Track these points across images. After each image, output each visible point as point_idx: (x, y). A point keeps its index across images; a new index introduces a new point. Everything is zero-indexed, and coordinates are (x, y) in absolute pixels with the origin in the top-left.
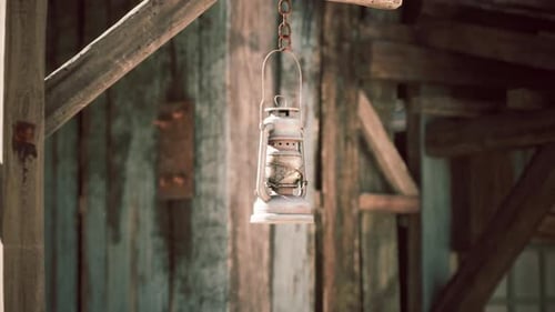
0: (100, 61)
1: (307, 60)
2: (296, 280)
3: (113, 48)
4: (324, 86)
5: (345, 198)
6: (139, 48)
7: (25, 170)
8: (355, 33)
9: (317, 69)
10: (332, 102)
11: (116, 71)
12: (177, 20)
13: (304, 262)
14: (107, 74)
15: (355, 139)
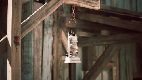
0: (33, 21)
1: (50, 22)
2: (47, 78)
3: (35, 18)
4: (54, 28)
5: (58, 57)
6: (42, 18)
7: (17, 49)
8: (61, 15)
9: (52, 24)
10: (56, 32)
11: (36, 23)
12: (51, 11)
13: (49, 73)
14: (34, 24)
15: (61, 42)
